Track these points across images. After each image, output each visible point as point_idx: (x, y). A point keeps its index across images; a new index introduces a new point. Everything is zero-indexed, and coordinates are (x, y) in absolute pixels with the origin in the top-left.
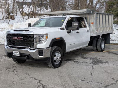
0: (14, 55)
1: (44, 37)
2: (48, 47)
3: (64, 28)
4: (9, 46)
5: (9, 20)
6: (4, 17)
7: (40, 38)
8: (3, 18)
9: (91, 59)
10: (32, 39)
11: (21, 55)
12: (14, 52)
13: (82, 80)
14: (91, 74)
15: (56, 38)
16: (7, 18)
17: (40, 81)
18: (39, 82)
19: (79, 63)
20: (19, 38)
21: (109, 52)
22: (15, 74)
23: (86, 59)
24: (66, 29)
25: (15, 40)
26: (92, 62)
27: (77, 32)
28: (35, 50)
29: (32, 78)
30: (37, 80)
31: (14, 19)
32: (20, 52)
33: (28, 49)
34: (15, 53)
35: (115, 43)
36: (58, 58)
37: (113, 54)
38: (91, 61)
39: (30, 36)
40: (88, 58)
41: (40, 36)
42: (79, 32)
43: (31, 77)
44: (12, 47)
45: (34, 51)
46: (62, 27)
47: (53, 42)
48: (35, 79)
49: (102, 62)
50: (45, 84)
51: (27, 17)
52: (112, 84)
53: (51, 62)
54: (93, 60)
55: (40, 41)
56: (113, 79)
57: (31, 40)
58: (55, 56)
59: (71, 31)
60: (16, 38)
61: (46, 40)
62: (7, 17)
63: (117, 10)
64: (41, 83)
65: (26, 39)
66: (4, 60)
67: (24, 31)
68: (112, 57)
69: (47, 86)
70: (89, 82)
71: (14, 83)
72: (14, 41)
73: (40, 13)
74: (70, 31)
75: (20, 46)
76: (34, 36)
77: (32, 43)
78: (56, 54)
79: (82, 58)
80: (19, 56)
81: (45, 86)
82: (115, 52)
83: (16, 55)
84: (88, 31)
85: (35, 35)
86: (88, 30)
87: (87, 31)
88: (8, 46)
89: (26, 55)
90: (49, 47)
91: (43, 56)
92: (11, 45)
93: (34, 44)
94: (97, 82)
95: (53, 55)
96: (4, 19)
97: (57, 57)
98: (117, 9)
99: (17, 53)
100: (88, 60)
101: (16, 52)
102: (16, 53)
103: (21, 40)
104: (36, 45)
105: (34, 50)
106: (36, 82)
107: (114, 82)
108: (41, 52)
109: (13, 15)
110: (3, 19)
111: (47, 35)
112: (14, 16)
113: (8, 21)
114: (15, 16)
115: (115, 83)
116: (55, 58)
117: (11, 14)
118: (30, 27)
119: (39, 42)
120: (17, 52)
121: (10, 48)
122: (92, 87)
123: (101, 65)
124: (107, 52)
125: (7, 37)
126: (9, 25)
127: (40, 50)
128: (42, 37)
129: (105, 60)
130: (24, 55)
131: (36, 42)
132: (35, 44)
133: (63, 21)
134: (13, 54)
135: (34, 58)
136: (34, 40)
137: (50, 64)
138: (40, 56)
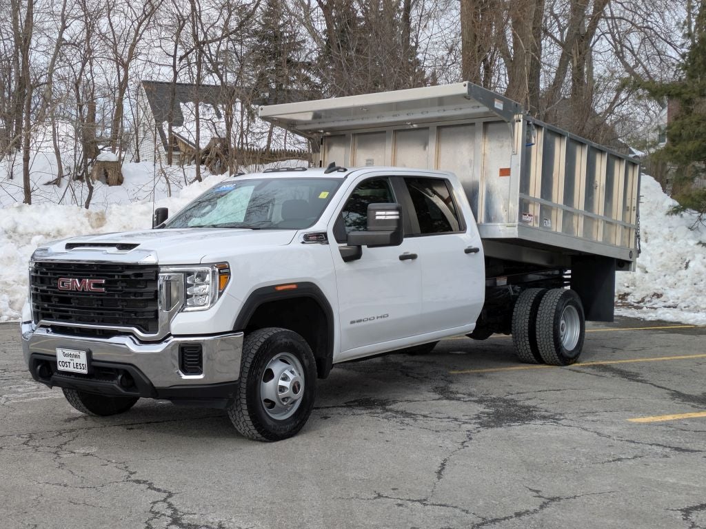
0: (60, 368)
1: (208, 278)
2: (230, 329)
3: (325, 234)
4: (43, 321)
5: (91, 189)
6: (65, 173)
7: (187, 286)
8: (61, 176)
9: (480, 401)
10: (150, 288)
11: (98, 369)
12: (60, 355)
13: (380, 496)
14: (439, 473)
15: (274, 287)
16: (80, 178)
17: (170, 495)
18: (165, 500)
19: (407, 420)
20: (88, 284)
21: (605, 368)
22: (62, 465)
23: (459, 399)
24: (338, 241)
25: (66, 292)
26: (479, 418)
27: (403, 258)
28: (164, 345)
29: (138, 482)
30: (159, 490)
31: (120, 181)
32: (89, 354)
33: (127, 341)
34: (67, 359)
35: (672, 323)
36: (282, 389)
37: (618, 378)
38: (480, 408)
39: (141, 275)
40: (470, 395)
41: (189, 274)
42: (413, 257)
43: (133, 477)
44: (56, 329)
45: (158, 348)
46: (318, 227)
47: (256, 305)
48: (151, 487)
49: (533, 418)
50: (186, 510)
51: (191, 170)
52: (518, 515)
53: (245, 407)
54: (489, 407)
55: (187, 297)
56: (537, 491)
57: (141, 294)
58: (269, 375)
59: (364, 248)
60: (73, 283)
61: (220, 294)
62: (78, 168)
63: (701, 129)
64: (170, 506)
65: (120, 287)
66: (29, 396)
67: (114, 249)
68: (602, 394)
69: (196, 517)
70: (410, 504)
71: (43, 500)
72: (65, 299)
73: (268, 146)
74: (359, 248)
75: (92, 322)
76: (157, 273)
77: (150, 308)
78: (277, 368)
79: (437, 396)
80: (85, 371)
81: (185, 517)
82: (633, 370)
83: (71, 369)
84: (476, 250)
85: (162, 269)
86: (474, 246)
87: (468, 251)
88: (36, 323)
89: (118, 371)
90: (235, 331)
91: (201, 377)
92: (49, 317)
93: (156, 312)
94: (449, 503)
95: (256, 369)
96: (65, 182)
97: (281, 383)
98: (698, 123)
99: (76, 360)
100: (464, 406)
101: (70, 355)
102: (72, 360)
103: (94, 293)
104: (171, 316)
105: (159, 342)
106: (146, 499)
107: (531, 509)
108: (190, 355)
109: (113, 157)
110: (57, 182)
111: (223, 270)
112: (118, 165)
113: (86, 191)
114: (128, 167)
115: (535, 511)
116: (269, 389)
117: (107, 155)
118: (163, 227)
119: (185, 305)
120: (76, 352)
121: (42, 332)
122: (410, 525)
123: (517, 429)
124: (594, 367)
125: (34, 280)
126: (88, 215)
127: (186, 343)
128: (197, 280)
129: (551, 408)
130: (110, 369)
131: (169, 304)
132: (163, 314)
133: (324, 195)
134: (55, 363)
135: (155, 385)
136: (156, 294)
137: (243, 420)
138: (185, 377)
